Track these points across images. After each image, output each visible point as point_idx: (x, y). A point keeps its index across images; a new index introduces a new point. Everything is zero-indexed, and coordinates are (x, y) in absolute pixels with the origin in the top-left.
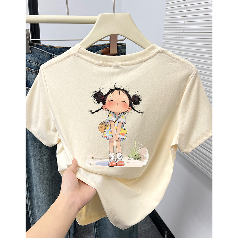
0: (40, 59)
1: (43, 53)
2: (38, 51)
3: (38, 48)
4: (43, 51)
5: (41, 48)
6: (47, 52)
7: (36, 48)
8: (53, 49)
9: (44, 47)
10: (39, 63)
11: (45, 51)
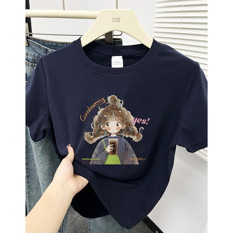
0: (37, 52)
1: (40, 47)
2: (35, 45)
3: (35, 42)
4: (40, 45)
5: (38, 42)
6: (43, 46)
7: (33, 41)
8: (49, 43)
9: (41, 41)
10: (36, 56)
11: (41, 46)
